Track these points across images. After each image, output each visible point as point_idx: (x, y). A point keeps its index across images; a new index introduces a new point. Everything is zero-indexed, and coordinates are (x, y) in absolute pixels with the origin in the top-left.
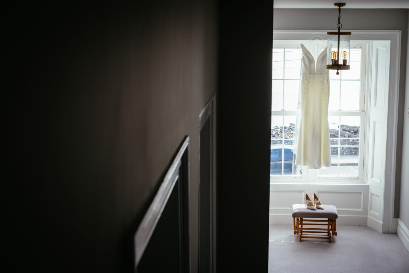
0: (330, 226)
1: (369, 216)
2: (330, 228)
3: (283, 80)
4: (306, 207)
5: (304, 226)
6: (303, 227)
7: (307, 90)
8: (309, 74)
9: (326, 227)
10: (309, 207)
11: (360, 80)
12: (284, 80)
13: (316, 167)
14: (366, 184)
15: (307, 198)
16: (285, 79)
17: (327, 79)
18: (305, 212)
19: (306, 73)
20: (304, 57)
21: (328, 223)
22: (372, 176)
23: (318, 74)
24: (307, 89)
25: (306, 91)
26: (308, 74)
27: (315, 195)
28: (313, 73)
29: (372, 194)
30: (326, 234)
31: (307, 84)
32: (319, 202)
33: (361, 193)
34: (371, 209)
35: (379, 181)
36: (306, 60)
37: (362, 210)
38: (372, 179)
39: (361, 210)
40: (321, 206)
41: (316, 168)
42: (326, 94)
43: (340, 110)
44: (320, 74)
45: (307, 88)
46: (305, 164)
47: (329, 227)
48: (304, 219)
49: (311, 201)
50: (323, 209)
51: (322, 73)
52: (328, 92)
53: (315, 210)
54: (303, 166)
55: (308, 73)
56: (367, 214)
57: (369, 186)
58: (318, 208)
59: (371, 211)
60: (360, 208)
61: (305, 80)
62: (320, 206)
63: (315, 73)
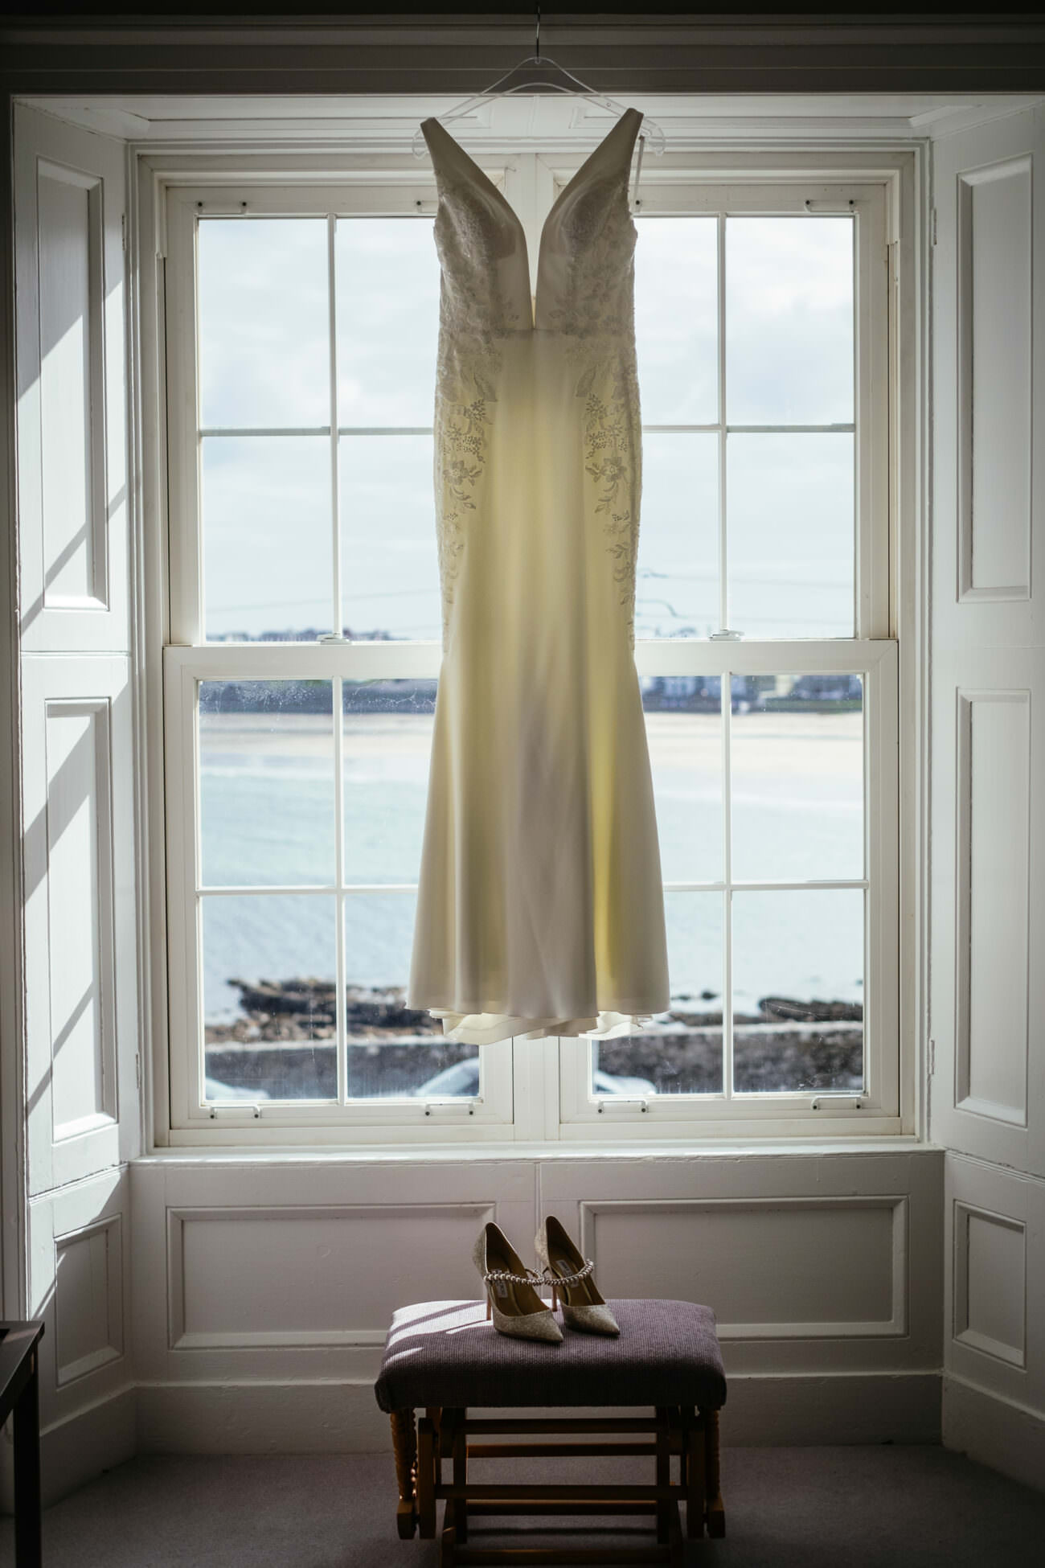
0: (675, 1461)
1: (950, 1373)
2: (675, 1478)
3: (325, 431)
4: (491, 1323)
5: (481, 1472)
6: (471, 1479)
7: (476, 452)
8: (485, 333)
9: (640, 1471)
10: (510, 1323)
11: (852, 428)
12: (332, 431)
13: (562, 1016)
14: (925, 1147)
15: (497, 1250)
16: (340, 425)
17: (616, 366)
18: (475, 1364)
19: (463, 330)
20: (451, 210)
21: (658, 1438)
22: (964, 1087)
23: (550, 332)
24: (480, 445)
25: (470, 460)
26: (480, 337)
27: (553, 1226)
28: (520, 325)
29: (968, 1215)
30: (648, 1521)
31: (475, 407)
32: (588, 1279)
33: (889, 1208)
34: (964, 1323)
35: (1018, 1116)
36: (459, 230)
37: (900, 1330)
38: (967, 1103)
39: (893, 1326)
40: (603, 1314)
41: (561, 1030)
42: (614, 478)
43: (726, 633)
44: (569, 329)
45: (476, 441)
46: (475, 1002)
47: (663, 1470)
48: (474, 1413)
49: (523, 1272)
50: (612, 1335)
51: (582, 322)
52: (625, 462)
53: (555, 1343)
54: (469, 1019)
55: (478, 323)
56: (935, 1356)
57: (940, 1155)
58: (577, 1327)
59: (970, 1336)
60: (886, 1316)
61: (459, 384)
62: (596, 1310)
63: (530, 332)
